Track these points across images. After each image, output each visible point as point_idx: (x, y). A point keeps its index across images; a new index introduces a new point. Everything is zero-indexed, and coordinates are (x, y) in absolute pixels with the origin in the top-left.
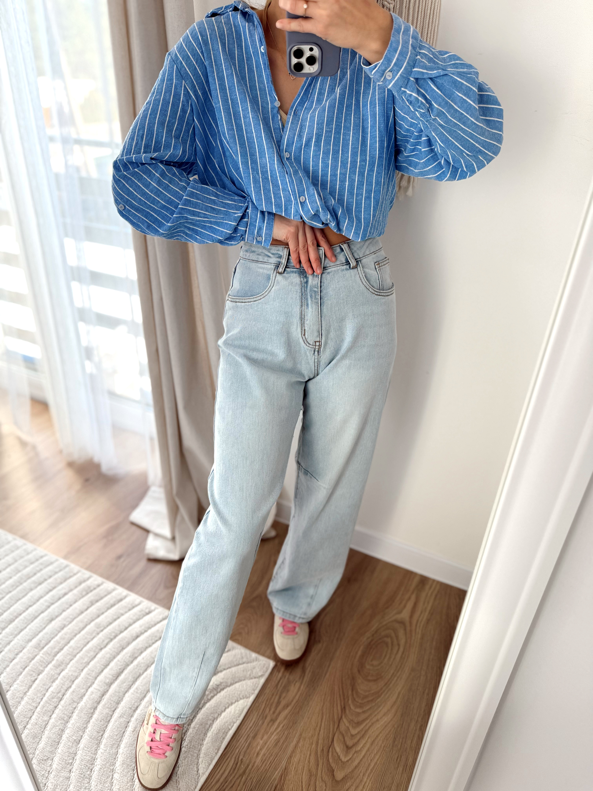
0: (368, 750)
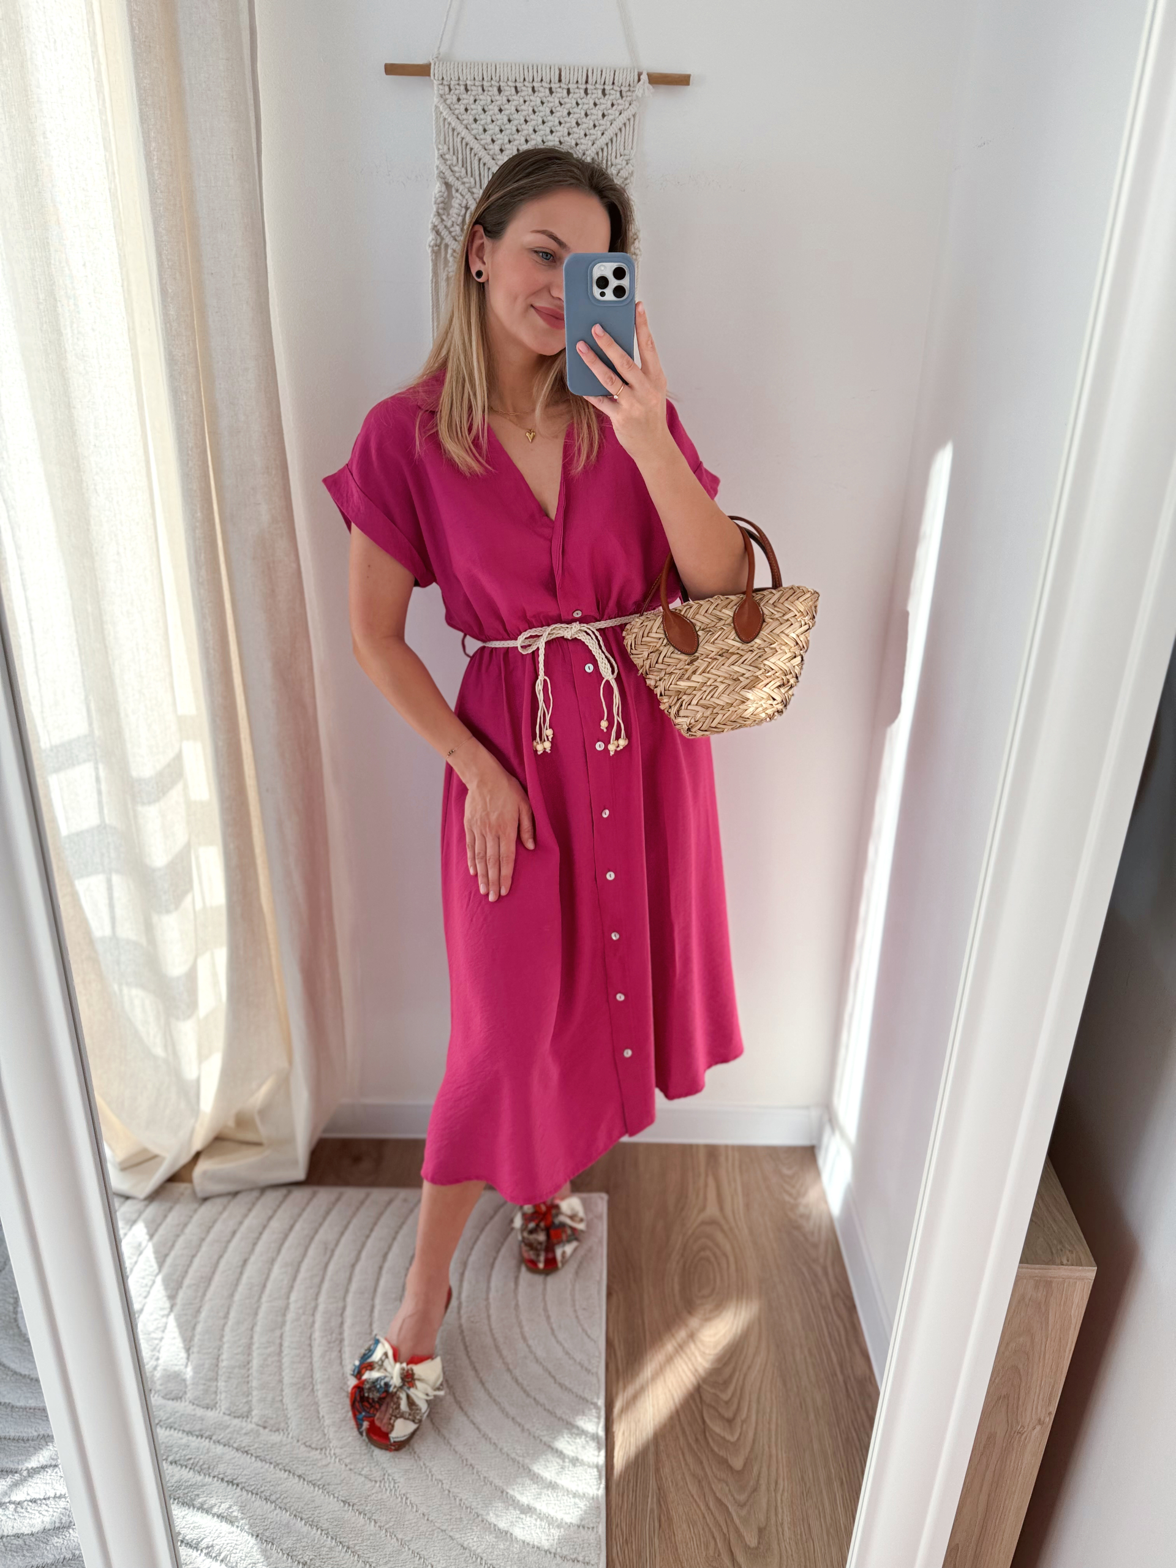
0: (758, 1412)
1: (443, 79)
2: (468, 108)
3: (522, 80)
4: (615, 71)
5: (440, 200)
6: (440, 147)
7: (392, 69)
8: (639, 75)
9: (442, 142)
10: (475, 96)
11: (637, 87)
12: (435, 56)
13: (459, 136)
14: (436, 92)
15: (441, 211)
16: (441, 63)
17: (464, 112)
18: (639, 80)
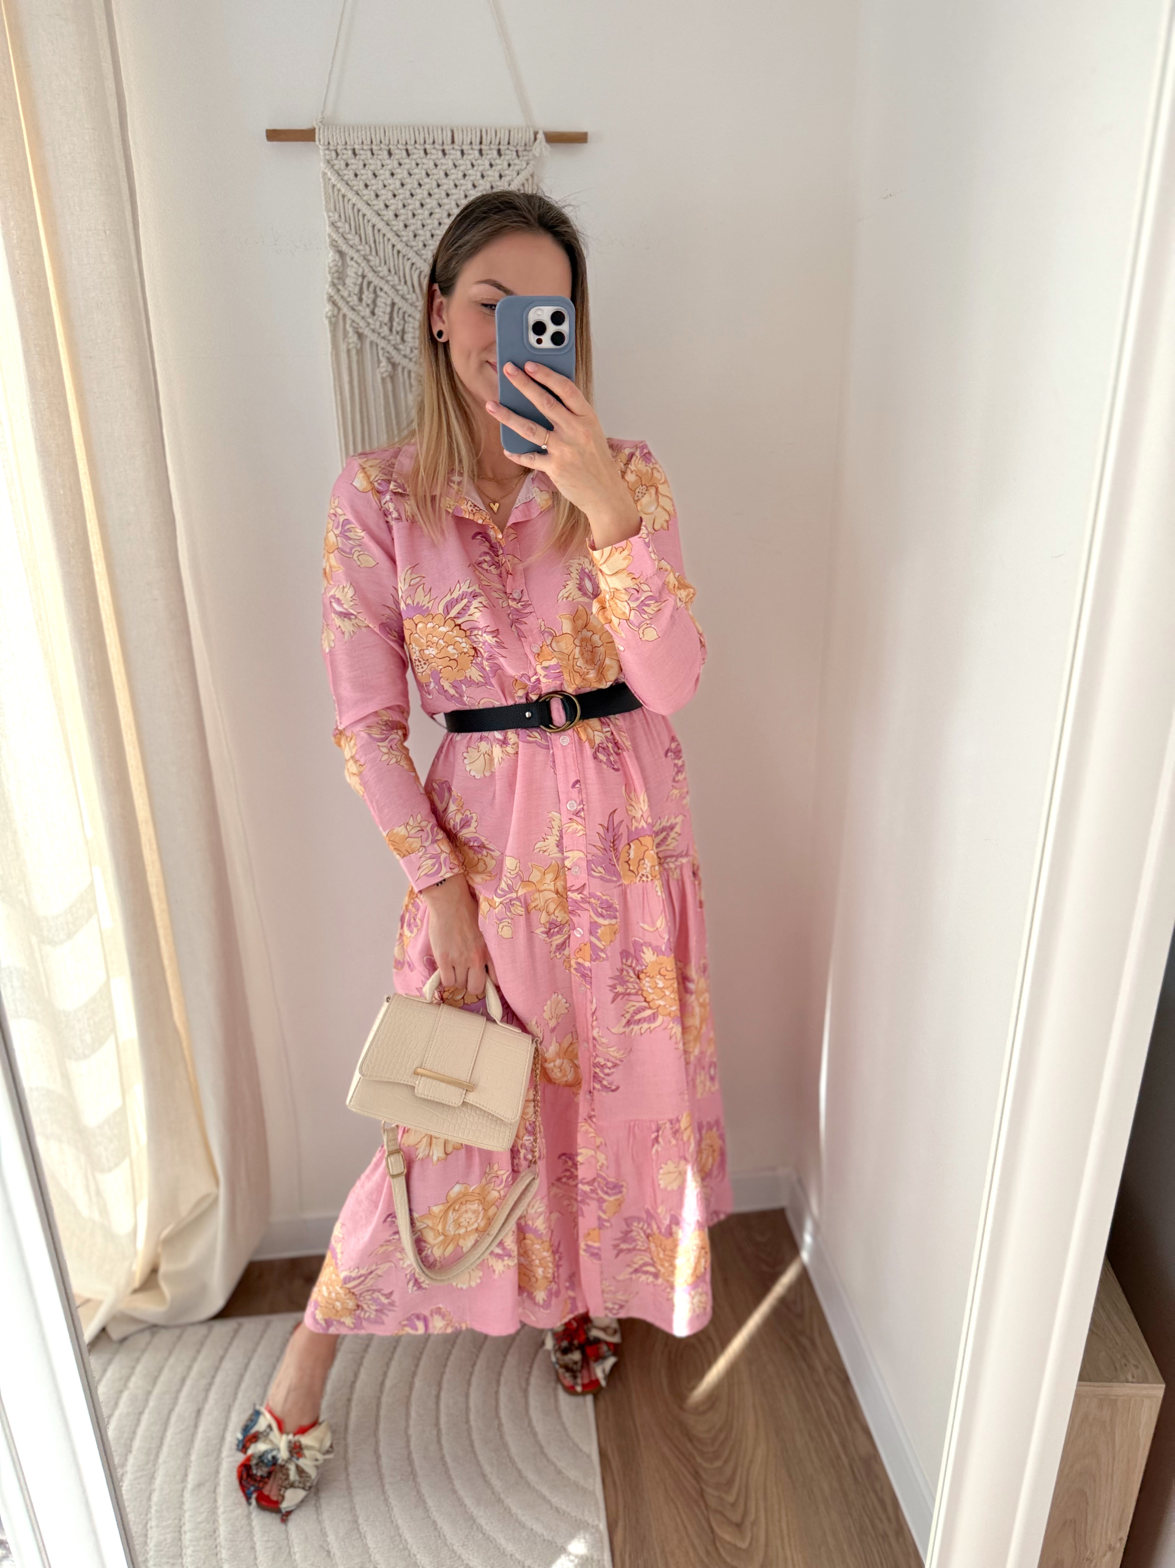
0: (766, 1511)
1: (329, 143)
2: (358, 172)
3: (413, 142)
4: (510, 131)
5: (333, 270)
6: (331, 214)
7: (273, 135)
8: (536, 134)
9: (333, 209)
10: (363, 160)
11: (534, 148)
12: (319, 120)
13: (350, 202)
14: (322, 158)
15: (336, 281)
16: (326, 128)
17: (354, 178)
18: (535, 139)
